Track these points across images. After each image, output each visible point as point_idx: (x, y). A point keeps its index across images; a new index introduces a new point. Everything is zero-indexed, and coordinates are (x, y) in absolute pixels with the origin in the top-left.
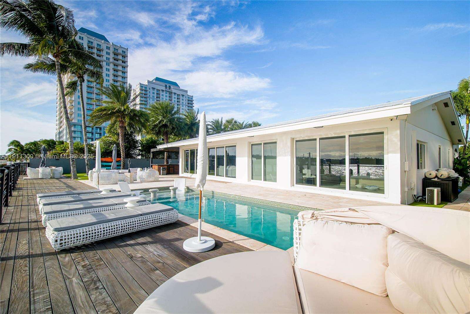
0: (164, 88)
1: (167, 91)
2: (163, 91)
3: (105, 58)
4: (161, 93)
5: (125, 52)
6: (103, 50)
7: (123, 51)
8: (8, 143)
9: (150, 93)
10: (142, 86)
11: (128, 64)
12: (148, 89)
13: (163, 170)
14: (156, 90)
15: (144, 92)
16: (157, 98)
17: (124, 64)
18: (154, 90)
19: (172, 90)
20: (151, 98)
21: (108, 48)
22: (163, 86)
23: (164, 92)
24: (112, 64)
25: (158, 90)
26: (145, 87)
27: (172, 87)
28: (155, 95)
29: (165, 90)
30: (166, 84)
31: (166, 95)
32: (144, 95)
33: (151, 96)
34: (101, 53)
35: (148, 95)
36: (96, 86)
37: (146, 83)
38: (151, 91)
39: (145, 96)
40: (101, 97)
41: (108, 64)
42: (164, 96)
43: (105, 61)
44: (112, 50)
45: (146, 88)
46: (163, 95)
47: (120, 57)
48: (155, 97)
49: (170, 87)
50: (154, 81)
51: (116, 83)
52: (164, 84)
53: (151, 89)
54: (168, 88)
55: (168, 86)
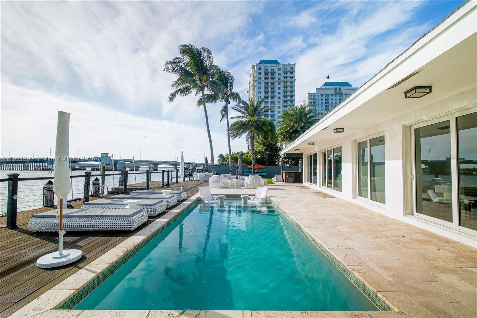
0: (333, 92)
1: (337, 94)
2: (332, 95)
3: (277, 79)
4: (330, 97)
5: (293, 68)
6: (275, 73)
7: (291, 68)
8: (218, 156)
9: (318, 100)
10: (311, 95)
11: (296, 79)
12: (316, 97)
13: (290, 178)
14: (324, 96)
15: (312, 101)
16: (326, 104)
17: (292, 79)
18: (323, 96)
19: (343, 91)
20: (320, 105)
21: (279, 69)
22: (332, 90)
23: (334, 96)
24: (282, 82)
25: (327, 95)
26: (313, 96)
27: (342, 88)
28: (324, 101)
29: (334, 94)
30: (336, 87)
31: (336, 98)
32: (312, 103)
33: (320, 103)
34: (274, 76)
35: (317, 103)
36: (270, 105)
37: (314, 91)
38: (320, 98)
39: (314, 104)
40: (274, 114)
41: (279, 84)
42: (334, 100)
43: (277, 82)
44: (282, 70)
45: (315, 96)
46: (332, 99)
47: (289, 74)
48: (324, 103)
49: (340, 89)
50: (323, 87)
51: (285, 98)
52: (333, 88)
53: (320, 96)
54: (338, 91)
55: (338, 88)
